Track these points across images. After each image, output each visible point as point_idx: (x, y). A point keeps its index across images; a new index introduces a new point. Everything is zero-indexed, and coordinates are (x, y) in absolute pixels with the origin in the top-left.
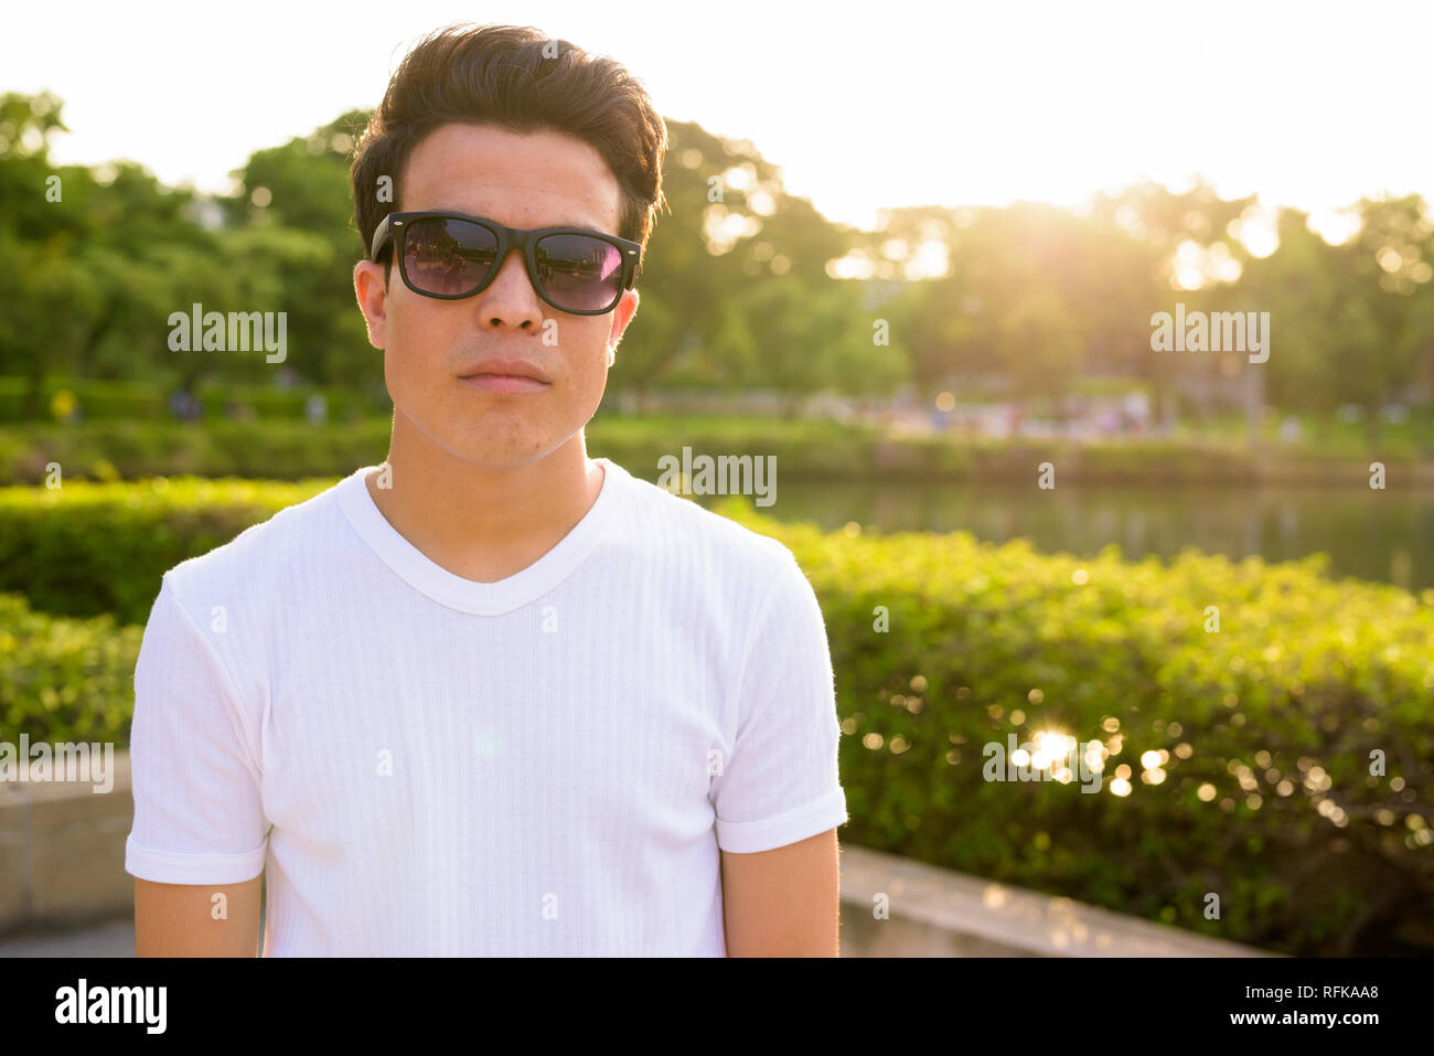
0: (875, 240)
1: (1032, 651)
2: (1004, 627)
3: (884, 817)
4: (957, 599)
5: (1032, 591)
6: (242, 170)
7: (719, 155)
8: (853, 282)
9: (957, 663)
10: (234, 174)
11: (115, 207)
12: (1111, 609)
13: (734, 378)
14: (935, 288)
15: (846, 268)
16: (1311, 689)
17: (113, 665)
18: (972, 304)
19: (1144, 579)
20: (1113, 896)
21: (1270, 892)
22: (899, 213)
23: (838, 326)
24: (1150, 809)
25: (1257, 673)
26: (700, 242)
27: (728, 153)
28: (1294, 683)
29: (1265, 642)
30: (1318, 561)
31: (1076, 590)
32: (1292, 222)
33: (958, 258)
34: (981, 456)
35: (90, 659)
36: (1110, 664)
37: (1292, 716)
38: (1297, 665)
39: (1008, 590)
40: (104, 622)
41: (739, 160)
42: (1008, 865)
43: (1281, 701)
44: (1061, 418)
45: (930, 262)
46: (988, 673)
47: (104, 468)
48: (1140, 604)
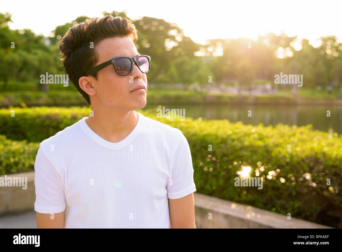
0: (206, 47)
1: (242, 148)
2: (236, 143)
3: (208, 187)
4: (225, 136)
5: (242, 134)
6: (54, 31)
7: (168, 27)
8: (200, 57)
9: (225, 151)
10: (52, 32)
11: (24, 40)
12: (261, 138)
13: (172, 80)
14: (220, 59)
15: (198, 54)
16: (307, 157)
17: (27, 152)
18: (229, 62)
19: (269, 131)
20: (261, 205)
21: (297, 204)
22: (211, 41)
23: (197, 68)
24: (270, 185)
25: (294, 153)
26: (164, 48)
27: (170, 26)
28: (303, 156)
29: (296, 146)
30: (309, 126)
31: (253, 134)
32: (305, 42)
33: (225, 52)
34: (231, 98)
35: (21, 151)
36: (260, 151)
37: (302, 163)
38: (304, 151)
39: (237, 134)
40: (24, 142)
41: (173, 28)
42: (237, 198)
43: (300, 160)
44: (250, 90)
45: (219, 52)
46: (232, 154)
47: (23, 104)
48: (267, 137)
